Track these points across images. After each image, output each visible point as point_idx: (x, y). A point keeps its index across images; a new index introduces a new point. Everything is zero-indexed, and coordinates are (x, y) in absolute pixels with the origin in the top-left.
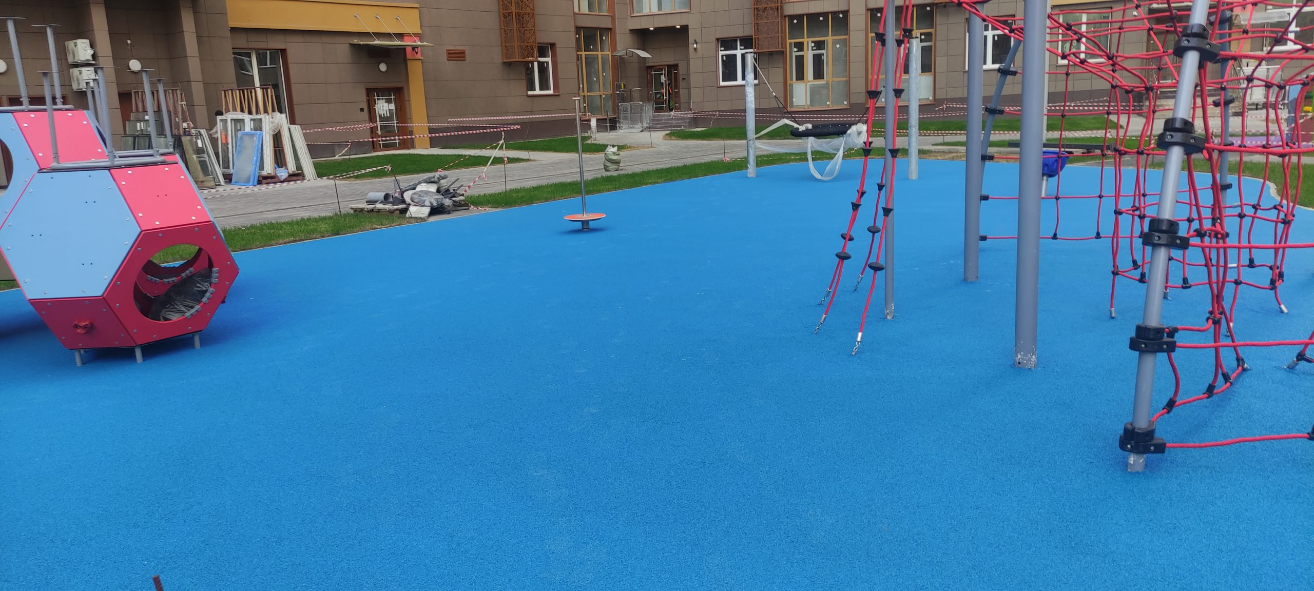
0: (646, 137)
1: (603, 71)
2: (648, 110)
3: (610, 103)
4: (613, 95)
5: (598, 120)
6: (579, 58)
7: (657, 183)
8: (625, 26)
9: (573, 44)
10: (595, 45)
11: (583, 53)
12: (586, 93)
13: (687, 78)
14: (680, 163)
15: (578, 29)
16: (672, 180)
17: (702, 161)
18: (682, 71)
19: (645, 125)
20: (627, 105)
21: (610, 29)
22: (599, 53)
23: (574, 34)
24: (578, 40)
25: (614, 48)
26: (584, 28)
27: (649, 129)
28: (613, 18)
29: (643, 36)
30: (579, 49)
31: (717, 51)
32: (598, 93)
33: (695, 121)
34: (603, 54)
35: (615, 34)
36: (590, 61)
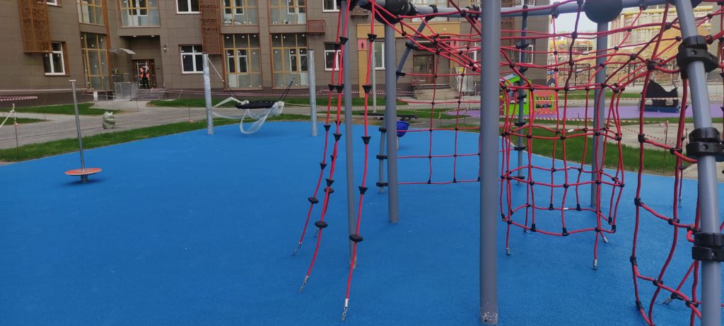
0: (134, 104)
1: (102, 61)
2: (135, 87)
3: (108, 82)
4: (110, 77)
5: (99, 93)
6: (83, 52)
7: (143, 138)
8: (116, 33)
9: (79, 43)
10: (95, 44)
11: (87, 49)
12: (90, 75)
13: (160, 68)
14: (159, 124)
15: (82, 34)
16: (154, 136)
17: (175, 122)
18: (156, 64)
19: (133, 97)
20: (120, 84)
21: (106, 35)
22: (99, 50)
23: (79, 37)
24: (82, 41)
25: (109, 47)
26: (87, 33)
27: (136, 99)
28: (107, 28)
29: (130, 41)
30: (83, 46)
31: (179, 53)
32: (99, 76)
33: (167, 95)
34: (101, 50)
35: (109, 38)
36: (92, 55)
